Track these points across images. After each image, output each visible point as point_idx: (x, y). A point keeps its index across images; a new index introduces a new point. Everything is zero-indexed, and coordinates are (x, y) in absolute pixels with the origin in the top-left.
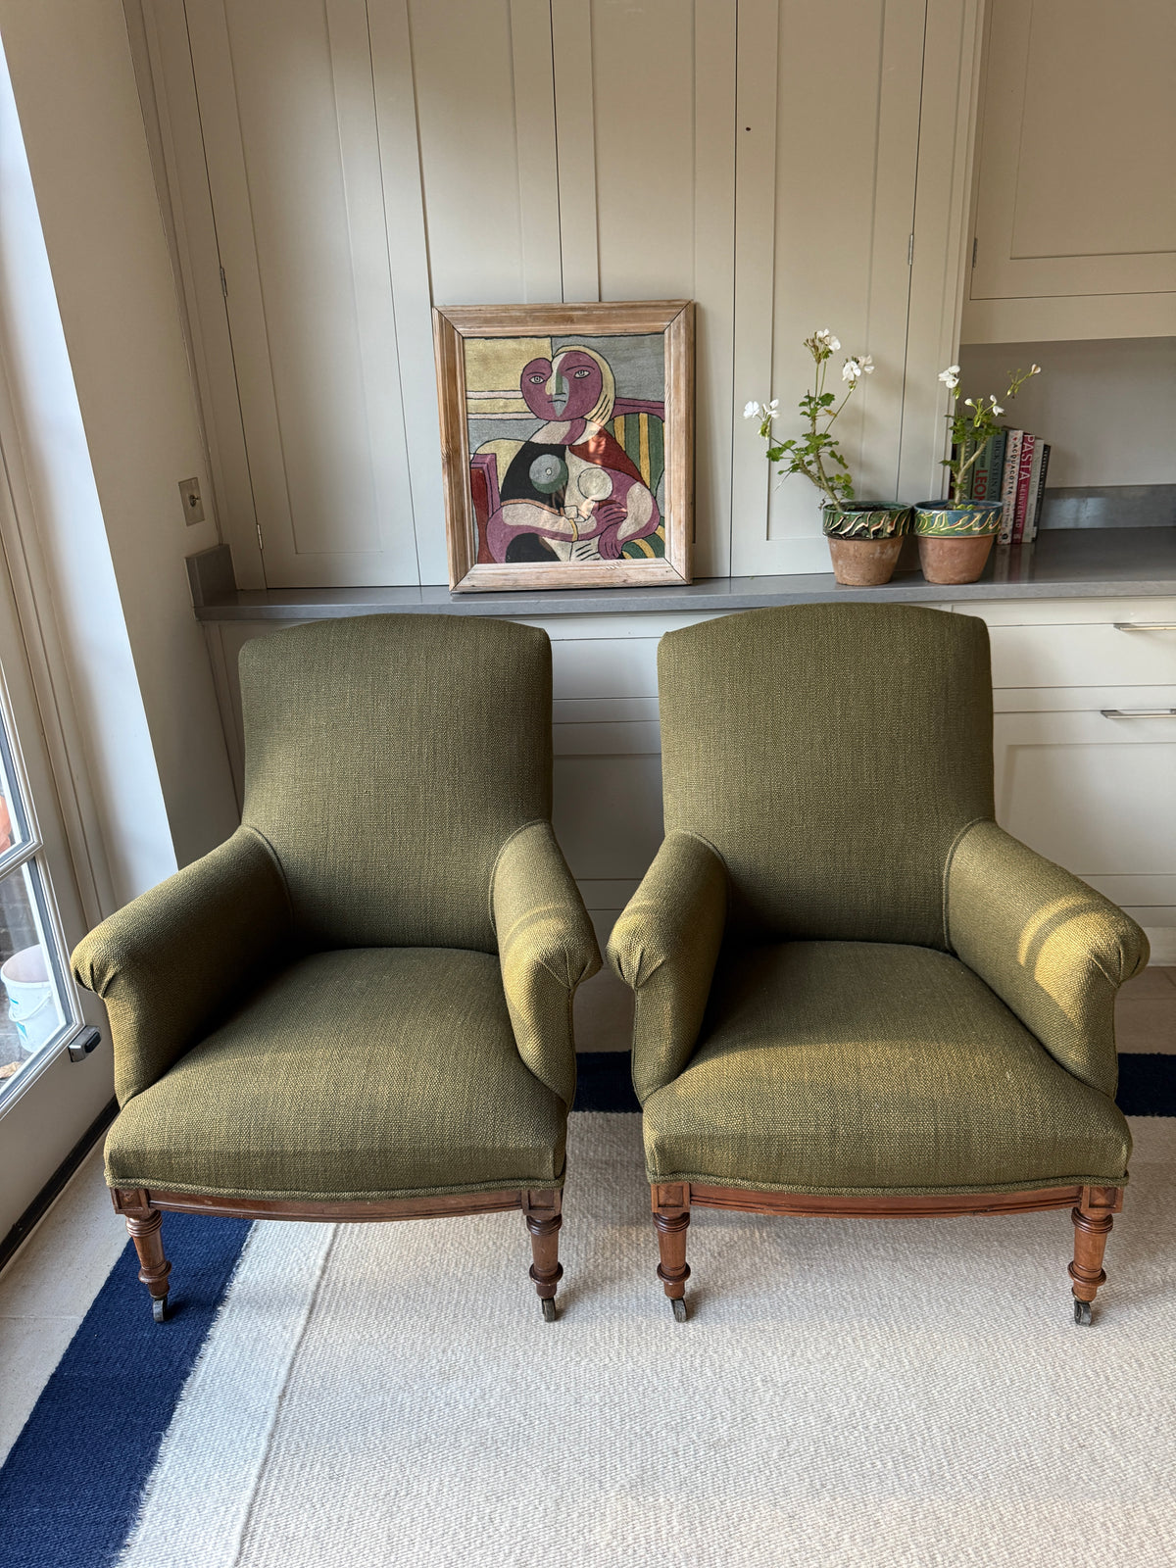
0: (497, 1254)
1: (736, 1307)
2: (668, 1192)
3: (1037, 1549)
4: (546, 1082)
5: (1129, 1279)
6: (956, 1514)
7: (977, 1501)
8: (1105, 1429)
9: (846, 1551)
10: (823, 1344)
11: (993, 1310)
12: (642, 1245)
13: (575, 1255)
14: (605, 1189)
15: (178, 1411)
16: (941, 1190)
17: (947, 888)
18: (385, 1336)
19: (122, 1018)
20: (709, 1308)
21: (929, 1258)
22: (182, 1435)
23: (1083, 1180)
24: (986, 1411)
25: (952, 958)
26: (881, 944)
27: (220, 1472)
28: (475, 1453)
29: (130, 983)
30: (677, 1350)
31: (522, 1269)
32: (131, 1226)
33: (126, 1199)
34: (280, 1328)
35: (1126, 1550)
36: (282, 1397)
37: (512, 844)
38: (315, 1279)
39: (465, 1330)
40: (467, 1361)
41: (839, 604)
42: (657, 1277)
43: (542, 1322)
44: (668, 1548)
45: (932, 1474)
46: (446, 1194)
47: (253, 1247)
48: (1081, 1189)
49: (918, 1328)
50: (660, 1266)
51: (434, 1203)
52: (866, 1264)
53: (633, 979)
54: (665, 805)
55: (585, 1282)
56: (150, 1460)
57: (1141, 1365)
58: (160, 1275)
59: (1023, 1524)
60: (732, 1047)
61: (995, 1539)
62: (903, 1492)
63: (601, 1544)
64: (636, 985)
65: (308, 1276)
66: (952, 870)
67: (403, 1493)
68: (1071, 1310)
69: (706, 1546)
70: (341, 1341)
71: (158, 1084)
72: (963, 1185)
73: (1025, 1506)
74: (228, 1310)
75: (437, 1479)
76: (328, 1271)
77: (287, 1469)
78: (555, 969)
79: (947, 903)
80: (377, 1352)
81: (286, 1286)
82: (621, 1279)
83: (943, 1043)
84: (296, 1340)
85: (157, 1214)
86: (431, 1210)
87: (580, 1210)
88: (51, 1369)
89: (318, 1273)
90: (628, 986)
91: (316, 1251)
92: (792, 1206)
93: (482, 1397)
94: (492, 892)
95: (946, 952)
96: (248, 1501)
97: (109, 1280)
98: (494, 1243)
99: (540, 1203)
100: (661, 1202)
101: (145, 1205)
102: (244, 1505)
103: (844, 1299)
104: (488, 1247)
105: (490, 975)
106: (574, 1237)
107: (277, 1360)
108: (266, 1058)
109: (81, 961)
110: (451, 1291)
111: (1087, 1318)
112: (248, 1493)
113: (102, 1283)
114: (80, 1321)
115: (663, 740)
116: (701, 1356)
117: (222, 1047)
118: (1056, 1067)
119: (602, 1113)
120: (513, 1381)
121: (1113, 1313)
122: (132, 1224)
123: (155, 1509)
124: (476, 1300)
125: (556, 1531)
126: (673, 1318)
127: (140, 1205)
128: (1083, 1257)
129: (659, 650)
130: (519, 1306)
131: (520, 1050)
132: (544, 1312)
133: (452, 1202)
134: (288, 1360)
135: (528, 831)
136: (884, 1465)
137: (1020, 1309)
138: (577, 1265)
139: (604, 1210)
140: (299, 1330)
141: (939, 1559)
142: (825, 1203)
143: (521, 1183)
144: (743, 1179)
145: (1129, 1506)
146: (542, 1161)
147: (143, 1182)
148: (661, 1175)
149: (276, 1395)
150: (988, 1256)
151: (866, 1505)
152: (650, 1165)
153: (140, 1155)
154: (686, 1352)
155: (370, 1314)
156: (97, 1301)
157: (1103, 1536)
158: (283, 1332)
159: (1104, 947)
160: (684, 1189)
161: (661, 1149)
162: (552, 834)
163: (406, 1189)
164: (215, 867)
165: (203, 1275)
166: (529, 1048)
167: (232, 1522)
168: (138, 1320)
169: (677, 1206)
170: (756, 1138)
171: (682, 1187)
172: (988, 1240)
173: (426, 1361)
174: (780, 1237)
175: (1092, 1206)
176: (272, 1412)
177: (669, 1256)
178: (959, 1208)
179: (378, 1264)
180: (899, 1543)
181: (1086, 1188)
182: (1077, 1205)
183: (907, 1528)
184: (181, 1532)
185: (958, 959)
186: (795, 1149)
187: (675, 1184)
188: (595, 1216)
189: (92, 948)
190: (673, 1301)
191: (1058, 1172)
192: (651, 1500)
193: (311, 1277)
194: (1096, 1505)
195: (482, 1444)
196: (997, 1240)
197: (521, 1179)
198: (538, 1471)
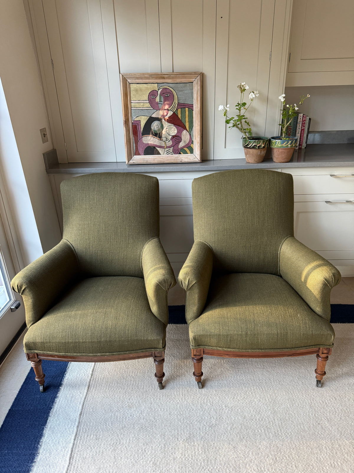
0: (145, 369)
1: (216, 384)
2: (197, 351)
3: (306, 455)
4: (159, 319)
5: (332, 373)
6: (282, 445)
7: (289, 441)
8: (326, 419)
9: (250, 457)
10: (243, 394)
11: (293, 383)
12: (188, 365)
13: (168, 369)
14: (176, 348)
15: (49, 420)
16: (279, 350)
17: (279, 257)
18: (111, 395)
19: (28, 301)
20: (208, 384)
21: (273, 368)
22: (50, 427)
23: (320, 346)
24: (291, 414)
25: (281, 278)
26: (259, 274)
27: (62, 438)
28: (140, 430)
29: (30, 291)
30: (199, 397)
31: (152, 373)
32: (32, 364)
33: (31, 356)
34: (79, 393)
35: (332, 454)
36: (80, 415)
37: (147, 245)
38: (89, 378)
39: (135, 393)
40: (136, 402)
41: (248, 170)
42: (193, 375)
43: (159, 390)
44: (198, 458)
45: (275, 433)
46: (129, 353)
47: (70, 368)
48: (319, 349)
49: (271, 389)
50: (194, 373)
51: (126, 356)
52: (255, 370)
53: (186, 288)
54: (194, 232)
55: (171, 377)
56: (41, 435)
57: (336, 399)
58: (42, 378)
59: (302, 448)
60: (216, 307)
61: (294, 452)
62: (267, 439)
63: (178, 457)
64: (187, 290)
65: (87, 377)
66: (281, 251)
67: (118, 443)
68: (315, 383)
69: (209, 457)
70: (98, 397)
71: (39, 321)
72: (285, 348)
73: (302, 442)
74: (63, 388)
75: (128, 439)
76: (93, 375)
77: (83, 437)
78: (162, 285)
79: (279, 261)
80: (109, 400)
81: (80, 380)
82: (182, 376)
83: (279, 306)
84: (84, 397)
85: (40, 360)
86: (125, 358)
87: (169, 355)
88: (9, 408)
89: (90, 376)
90: (184, 290)
91: (89, 369)
92: (234, 355)
93: (141, 413)
94: (141, 259)
95: (279, 276)
96: (71, 447)
97: (26, 379)
98: (144, 366)
99: (158, 355)
100: (195, 354)
101: (37, 358)
102: (70, 448)
103: (249, 381)
104: (142, 367)
105: (141, 285)
106: (168, 363)
107: (78, 403)
108: (73, 313)
109: (14, 284)
110: (131, 380)
111: (320, 385)
112: (71, 445)
113: (24, 380)
114: (17, 392)
115: (194, 212)
116: (207, 399)
117: (59, 309)
118: (313, 312)
119: (175, 324)
120: (150, 408)
121: (327, 383)
122: (33, 364)
123: (43, 450)
124: (138, 383)
125: (164, 454)
126: (198, 388)
127: (35, 358)
128: (319, 368)
129: (192, 184)
130: (152, 385)
131: (151, 309)
132: (159, 387)
133: (131, 355)
134: (82, 403)
135: (152, 241)
136: (261, 431)
137: (300, 383)
138: (169, 372)
139: (176, 355)
140: (85, 394)
141: (278, 459)
142: (244, 354)
143: (152, 350)
144: (219, 347)
145: (333, 442)
146: (159, 343)
147: (36, 351)
148: (195, 346)
149: (79, 414)
150: (291, 367)
151: (256, 443)
152: (191, 343)
153: (35, 343)
154: (202, 398)
155: (106, 388)
156: (22, 386)
157: (325, 451)
158: (80, 394)
159: (328, 277)
160: (202, 350)
161: (195, 338)
162: (160, 241)
163: (117, 352)
164: (55, 253)
165: (55, 377)
166: (154, 309)
167: (67, 453)
168: (35, 392)
169: (200, 355)
170: (223, 335)
171: (201, 350)
172: (291, 362)
173: (124, 402)
174: (229, 362)
175: (323, 353)
176: (78, 419)
177: (197, 370)
178: (284, 355)
179: (108, 373)
180: (266, 454)
181: (321, 348)
182: (318, 353)
183: (268, 450)
184: (51, 457)
185: (282, 278)
186: (235, 338)
187: (199, 349)
188: (174, 356)
189: (18, 279)
190: (198, 383)
191: (313, 344)
192: (193, 443)
193: (88, 377)
194: (323, 442)
195: (142, 428)
196: (293, 362)
197: (152, 348)
198: (159, 435)
